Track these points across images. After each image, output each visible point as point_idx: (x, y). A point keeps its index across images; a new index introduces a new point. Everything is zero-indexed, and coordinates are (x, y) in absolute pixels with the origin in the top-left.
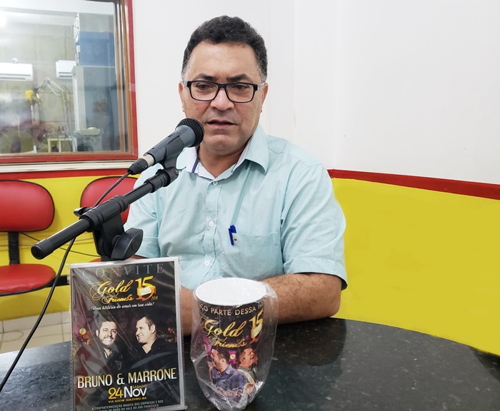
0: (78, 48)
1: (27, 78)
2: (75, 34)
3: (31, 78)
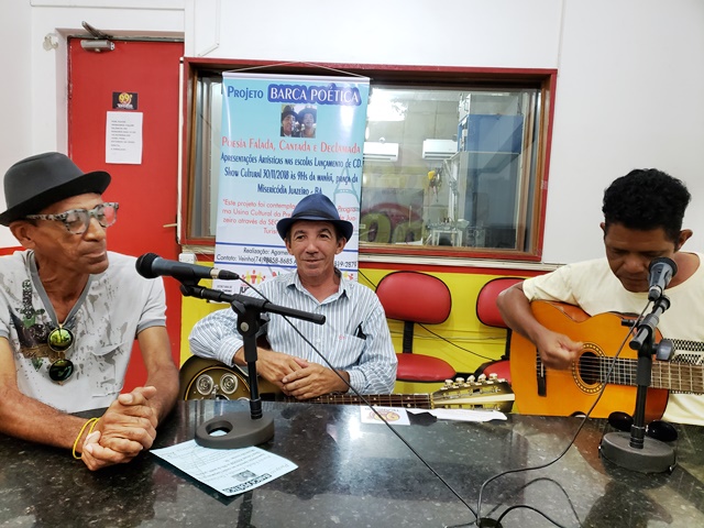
0: (465, 133)
1: (392, 158)
2: (461, 116)
3: (396, 159)
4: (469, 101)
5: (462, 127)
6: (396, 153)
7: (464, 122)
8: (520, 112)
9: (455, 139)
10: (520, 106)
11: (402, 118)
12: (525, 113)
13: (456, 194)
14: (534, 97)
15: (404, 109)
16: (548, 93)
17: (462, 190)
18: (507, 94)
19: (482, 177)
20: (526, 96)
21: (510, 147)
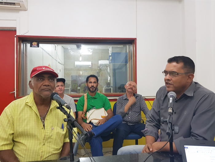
0: (111, 58)
1: (90, 66)
2: (109, 53)
3: (91, 66)
4: (111, 48)
5: (110, 56)
6: (91, 65)
7: (110, 55)
8: (126, 51)
9: (108, 60)
10: (126, 49)
11: (91, 54)
12: (128, 51)
13: (110, 76)
14: (130, 46)
15: (92, 51)
16: (134, 45)
17: (111, 75)
18: (122, 46)
19: (117, 71)
20: (128, 46)
21: (124, 62)
